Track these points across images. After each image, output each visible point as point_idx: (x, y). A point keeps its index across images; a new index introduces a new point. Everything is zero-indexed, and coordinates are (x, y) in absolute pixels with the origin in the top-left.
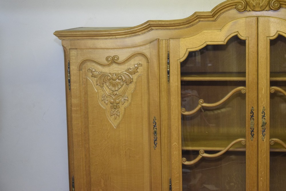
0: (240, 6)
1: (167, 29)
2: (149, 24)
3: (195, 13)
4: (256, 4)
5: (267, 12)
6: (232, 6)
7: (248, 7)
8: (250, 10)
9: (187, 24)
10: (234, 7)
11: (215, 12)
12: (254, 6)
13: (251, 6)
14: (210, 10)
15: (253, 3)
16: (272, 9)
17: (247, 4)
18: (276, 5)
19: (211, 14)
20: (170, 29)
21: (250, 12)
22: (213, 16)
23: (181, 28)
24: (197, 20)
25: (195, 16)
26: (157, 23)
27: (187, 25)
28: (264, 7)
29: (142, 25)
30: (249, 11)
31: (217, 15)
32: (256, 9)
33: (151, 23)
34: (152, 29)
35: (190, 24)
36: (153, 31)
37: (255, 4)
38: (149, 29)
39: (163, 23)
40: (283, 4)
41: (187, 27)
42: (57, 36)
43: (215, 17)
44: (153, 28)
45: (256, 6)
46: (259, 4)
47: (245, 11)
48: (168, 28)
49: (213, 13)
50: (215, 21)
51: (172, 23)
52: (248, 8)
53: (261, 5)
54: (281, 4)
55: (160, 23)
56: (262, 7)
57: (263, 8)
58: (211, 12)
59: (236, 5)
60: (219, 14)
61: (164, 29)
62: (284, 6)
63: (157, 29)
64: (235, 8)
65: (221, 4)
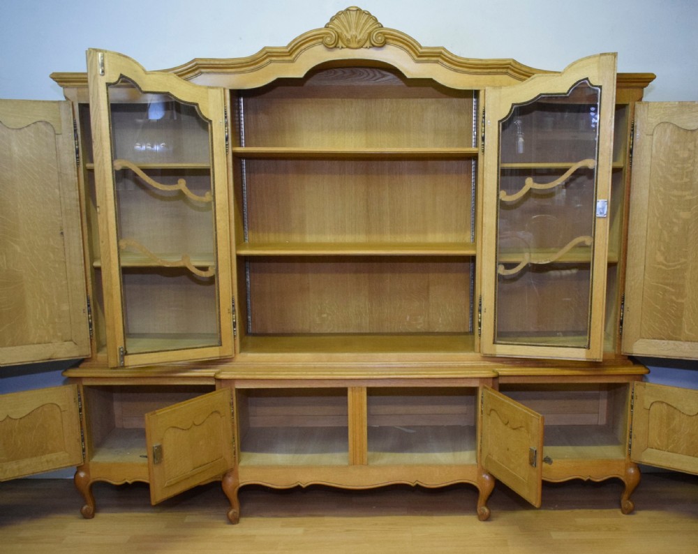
0: (329, 39)
1: (224, 73)
2: (196, 64)
3: (264, 48)
4: (352, 37)
5: (366, 50)
6: (318, 38)
7: (340, 41)
8: (344, 46)
9: (252, 65)
10: (320, 40)
11: (294, 47)
12: (348, 40)
13: (345, 40)
14: (286, 45)
15: (347, 35)
16: (374, 46)
17: (339, 37)
18: (380, 38)
19: (288, 50)
20: (228, 73)
21: (343, 50)
22: (290, 53)
23: (243, 72)
24: (267, 60)
25: (264, 52)
26: (208, 62)
27: (252, 67)
28: (363, 42)
29: (186, 65)
30: (342, 48)
31: (296, 53)
32: (352, 45)
33: (200, 62)
34: (201, 73)
35: (257, 66)
36: (202, 75)
37: (349, 38)
38: (197, 72)
39: (217, 62)
40: (390, 39)
41: (252, 71)
42: (57, 81)
43: (294, 56)
44: (203, 70)
45: (351, 40)
46: (356, 37)
47: (335, 47)
48: (224, 70)
49: (289, 49)
50: (293, 61)
51: (230, 62)
52: (340, 44)
53: (359, 38)
54: (386, 38)
55: (212, 62)
56: (359, 42)
57: (361, 44)
58: (287, 47)
59: (322, 38)
60: (298, 50)
61: (219, 73)
62: (390, 41)
63: (208, 73)
64: (322, 43)
65: (301, 36)
